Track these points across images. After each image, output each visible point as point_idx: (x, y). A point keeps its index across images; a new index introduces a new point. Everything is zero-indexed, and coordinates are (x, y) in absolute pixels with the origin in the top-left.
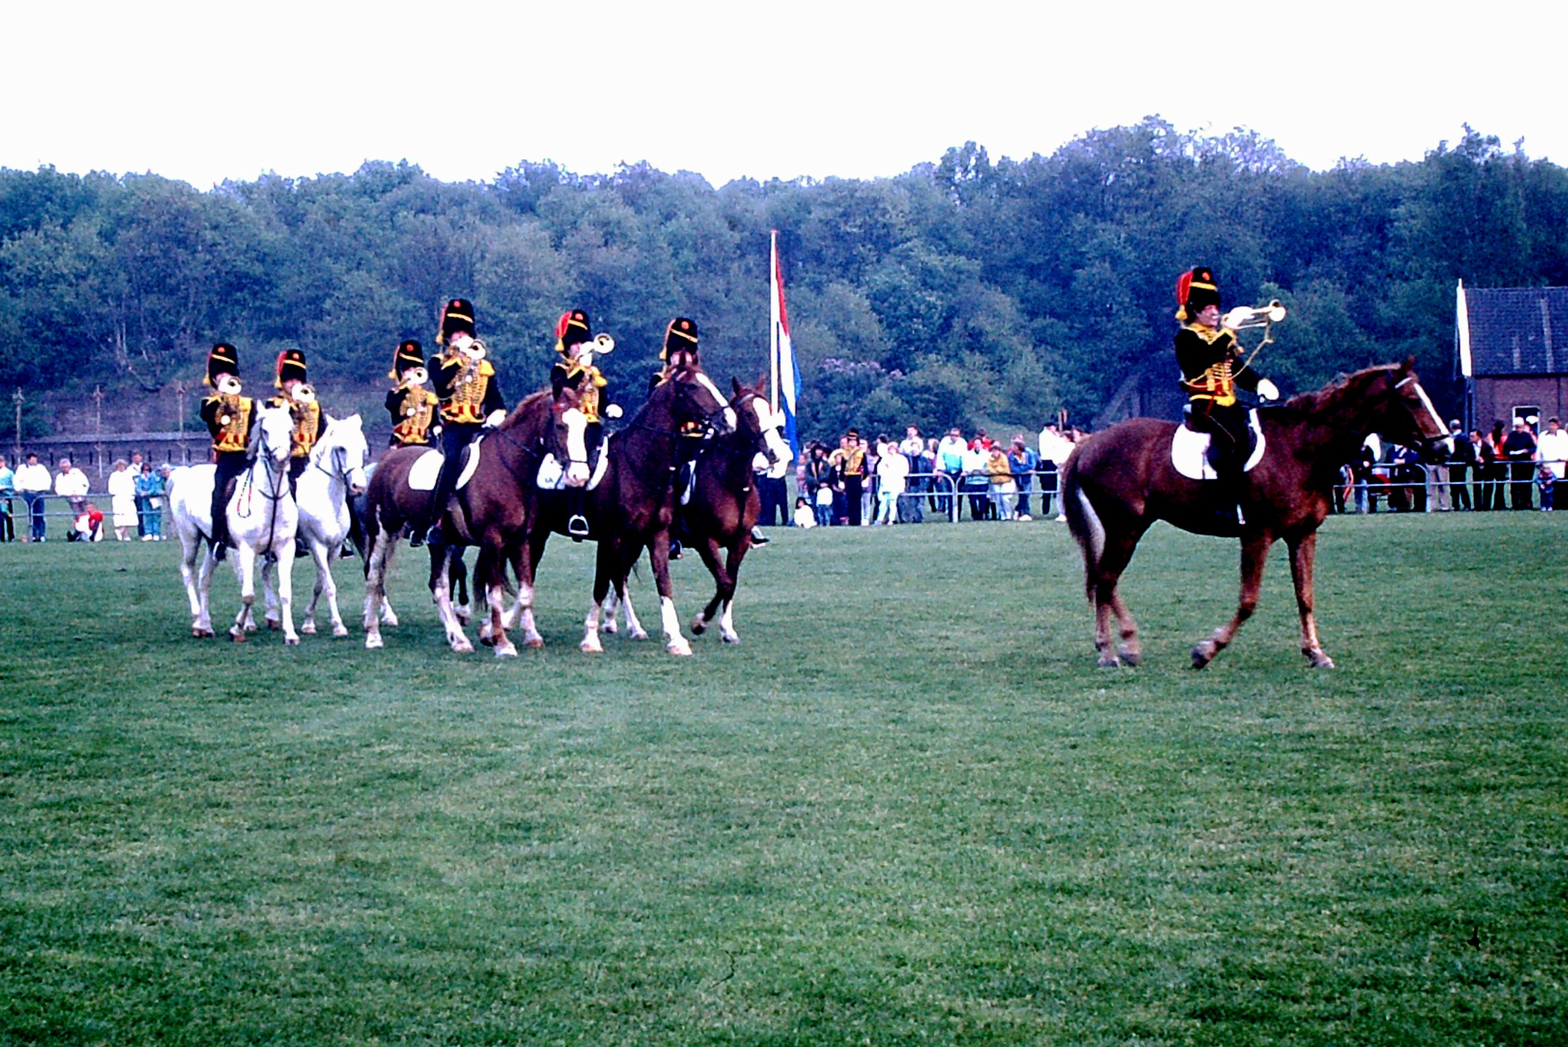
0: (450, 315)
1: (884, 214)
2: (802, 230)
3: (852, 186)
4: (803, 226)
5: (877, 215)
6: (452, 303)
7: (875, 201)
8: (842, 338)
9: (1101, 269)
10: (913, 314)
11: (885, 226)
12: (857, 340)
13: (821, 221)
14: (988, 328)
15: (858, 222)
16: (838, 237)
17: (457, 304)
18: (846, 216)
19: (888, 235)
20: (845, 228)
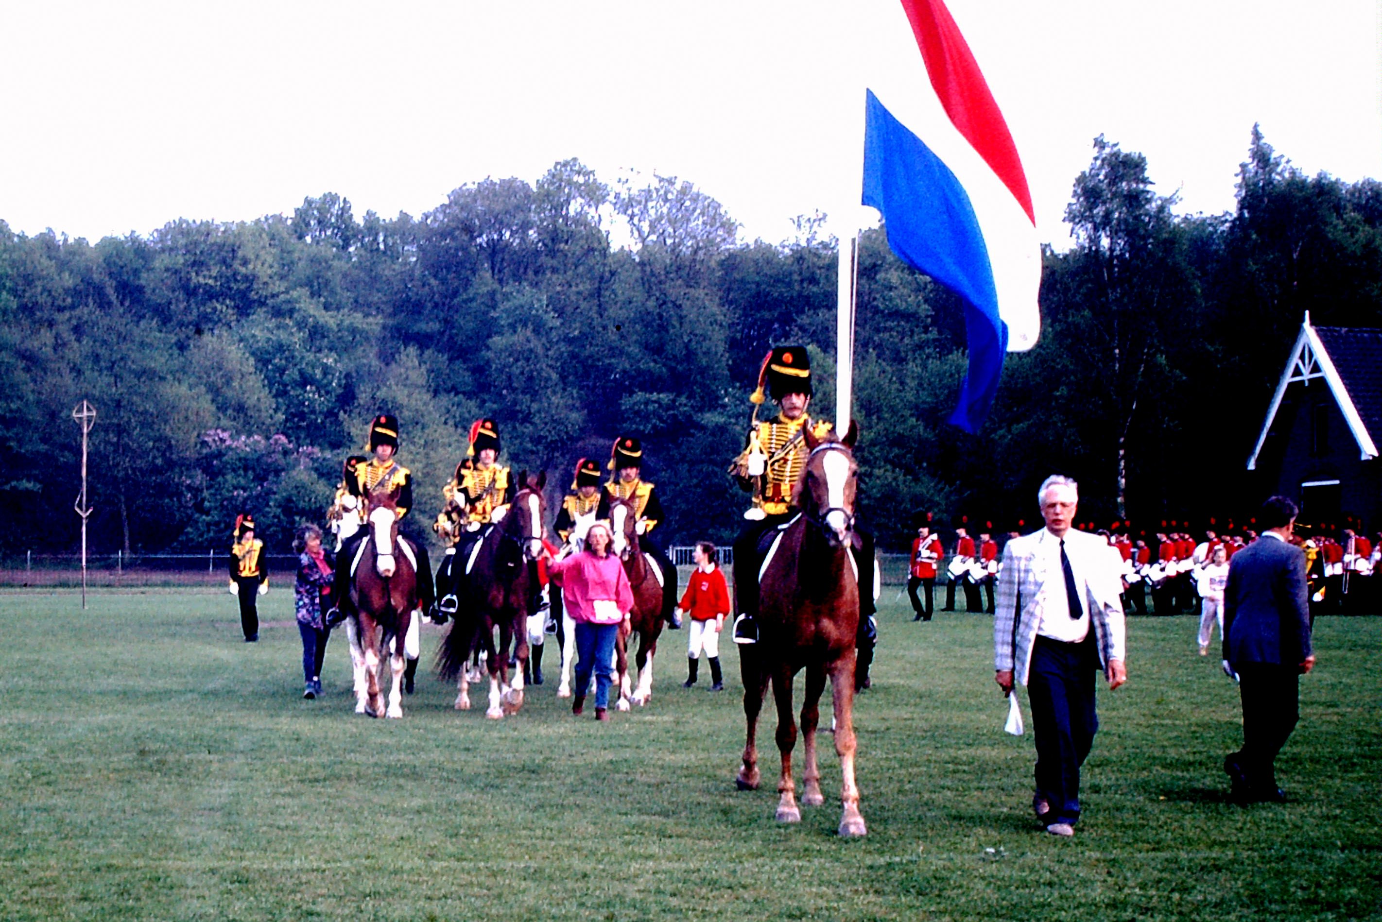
0: (376, 430)
1: (245, 262)
2: (144, 279)
4: (144, 275)
5: (236, 265)
7: (234, 250)
8: (222, 408)
9: (523, 337)
10: (305, 380)
11: (246, 278)
12: (241, 408)
13: (166, 270)
15: (214, 273)
16: (190, 292)
17: (382, 420)
18: (198, 264)
19: (249, 289)
20: (195, 279)
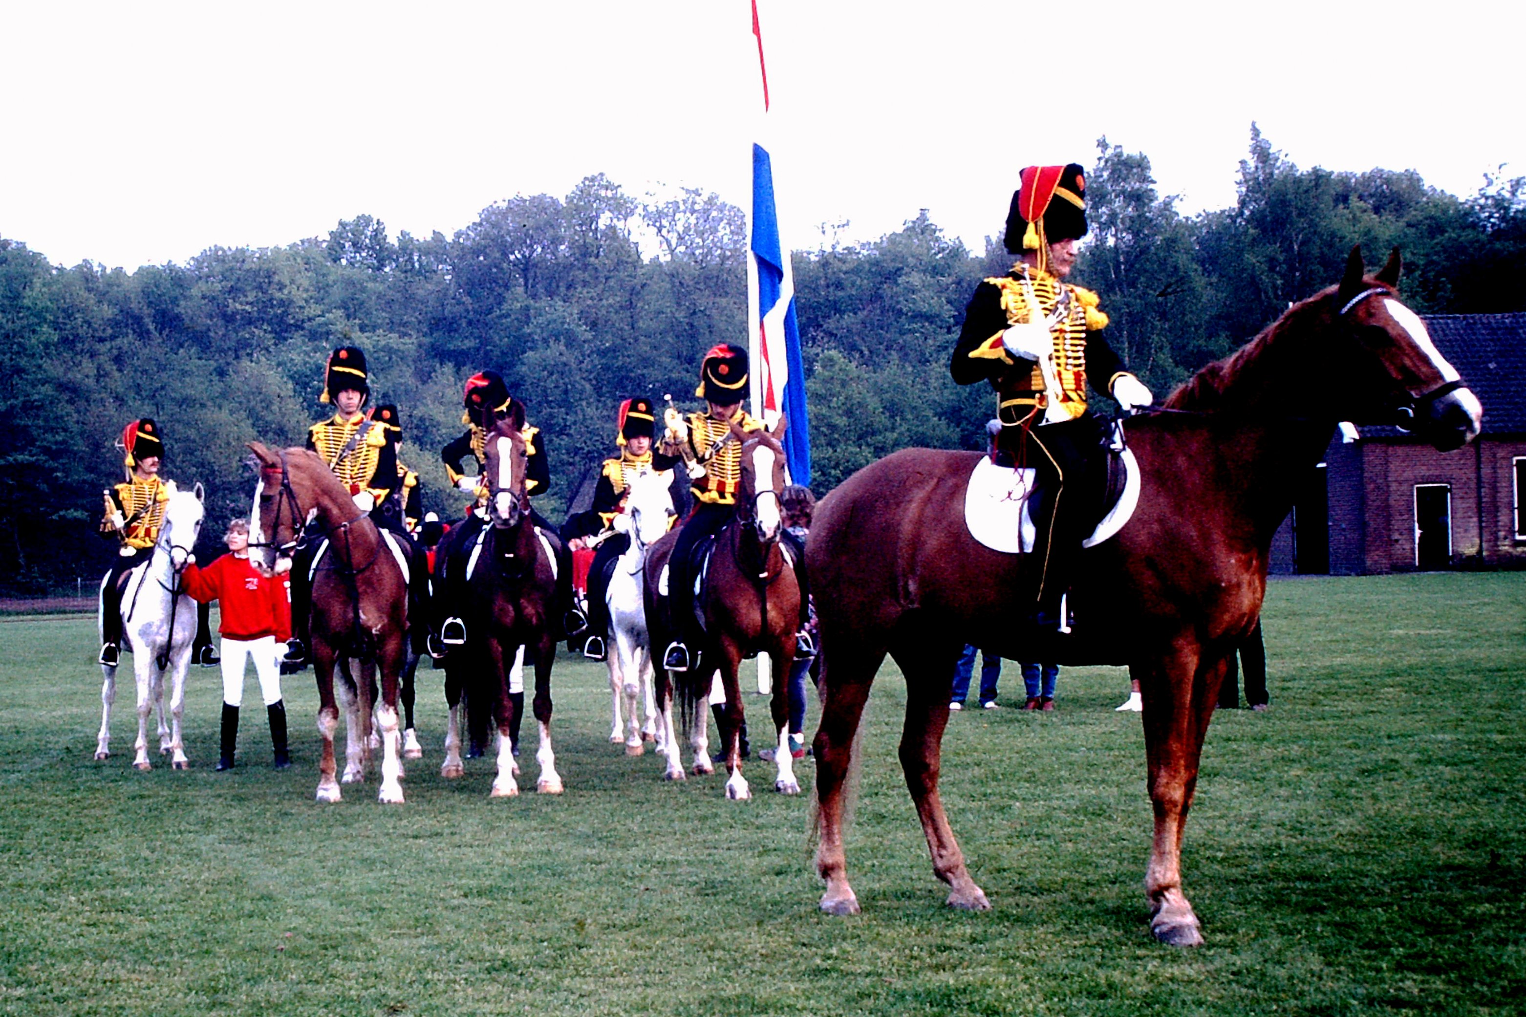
0: (336, 369)
1: (281, 287)
2: (182, 307)
3: (241, 256)
4: (182, 303)
5: (273, 291)
6: (337, 352)
7: (269, 275)
8: (263, 432)
9: (556, 351)
11: (282, 303)
12: (281, 431)
13: (204, 297)
14: (440, 418)
15: (251, 299)
16: (229, 318)
17: (343, 354)
18: (235, 291)
19: (286, 313)
20: (234, 306)
